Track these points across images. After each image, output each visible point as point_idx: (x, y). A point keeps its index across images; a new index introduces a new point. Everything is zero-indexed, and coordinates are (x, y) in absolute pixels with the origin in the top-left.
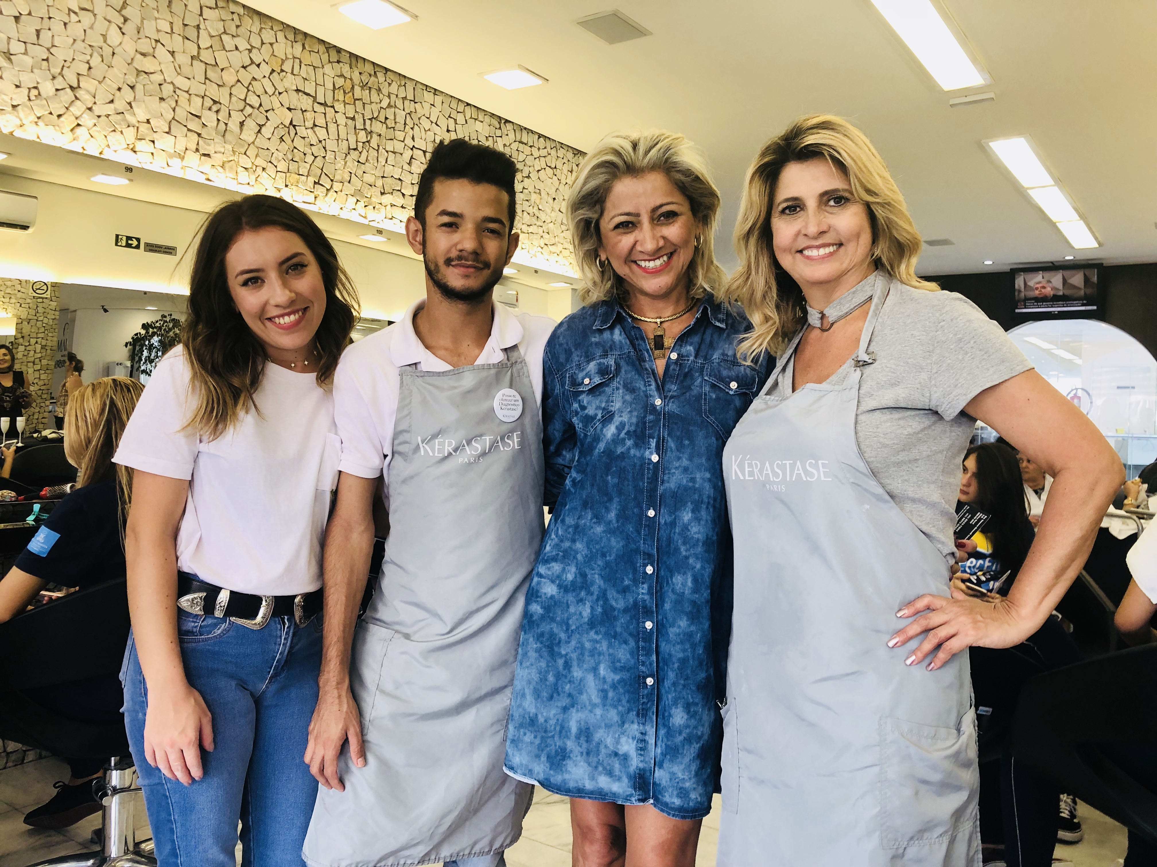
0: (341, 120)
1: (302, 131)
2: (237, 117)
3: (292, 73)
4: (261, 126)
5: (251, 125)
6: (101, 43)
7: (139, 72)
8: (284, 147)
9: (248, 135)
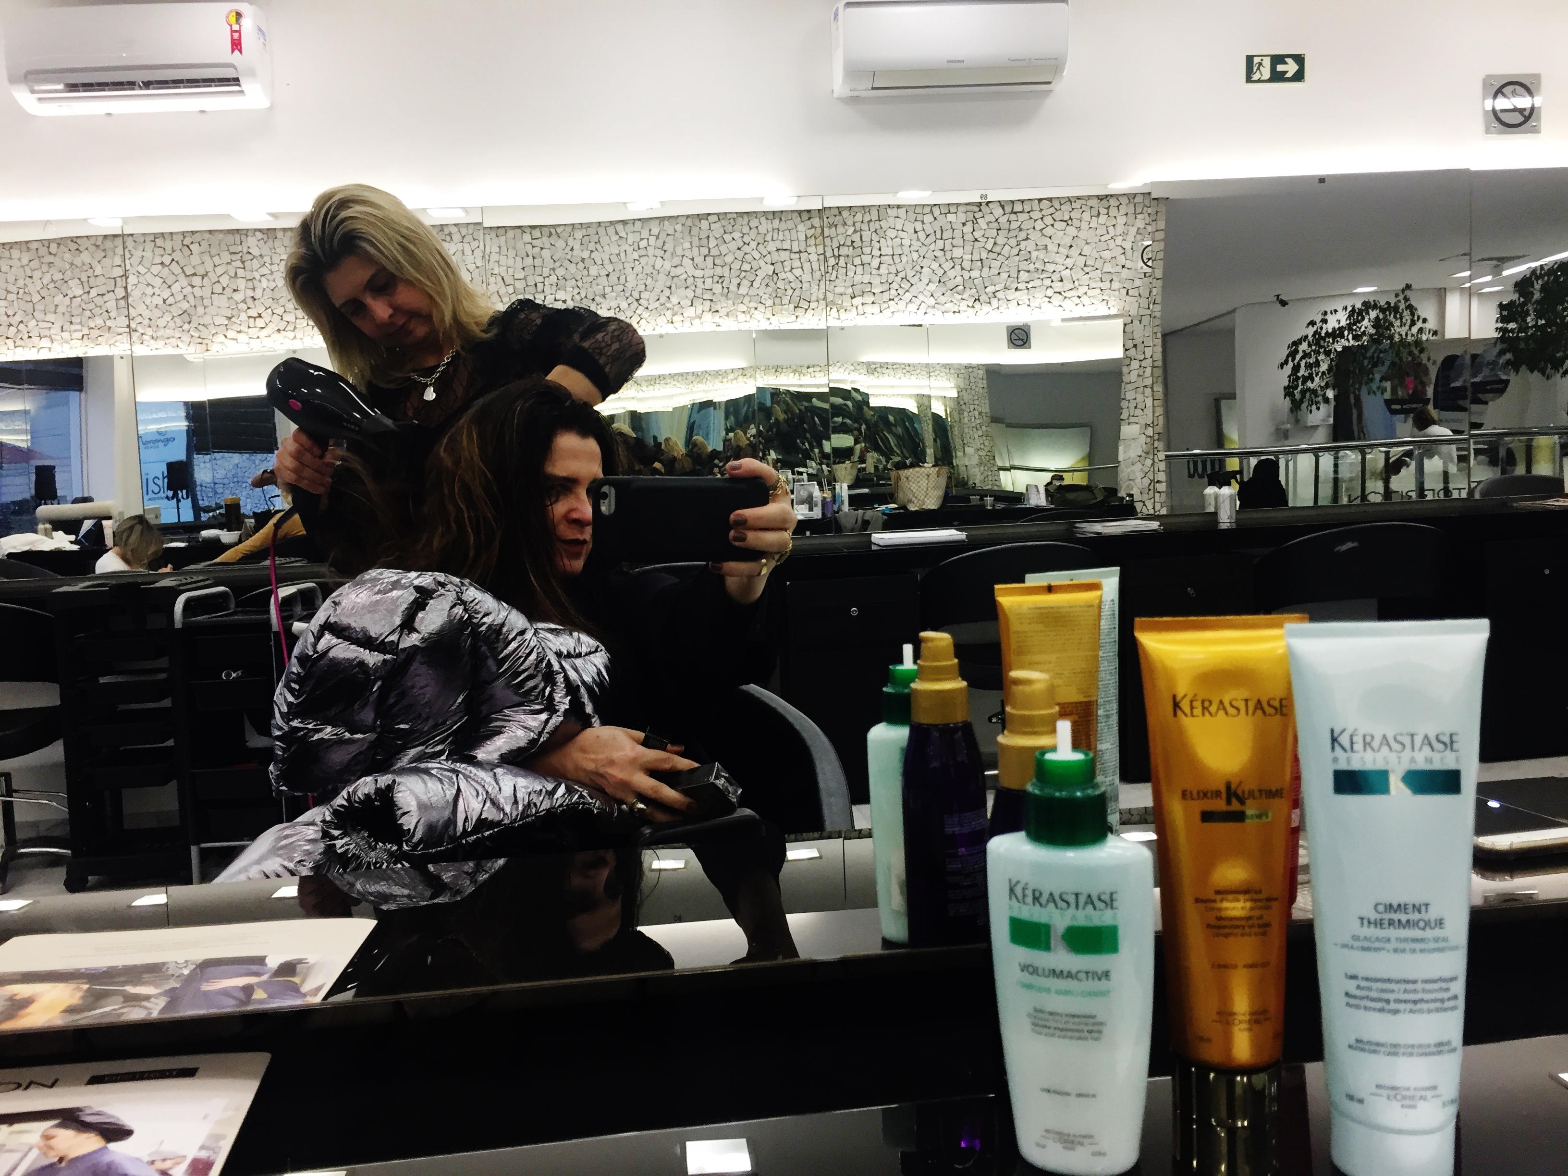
0: (814, 257)
1: (782, 275)
2: (735, 281)
3: (772, 240)
4: (752, 282)
5: (746, 283)
6: (651, 270)
7: (673, 277)
8: (770, 289)
9: (743, 290)
